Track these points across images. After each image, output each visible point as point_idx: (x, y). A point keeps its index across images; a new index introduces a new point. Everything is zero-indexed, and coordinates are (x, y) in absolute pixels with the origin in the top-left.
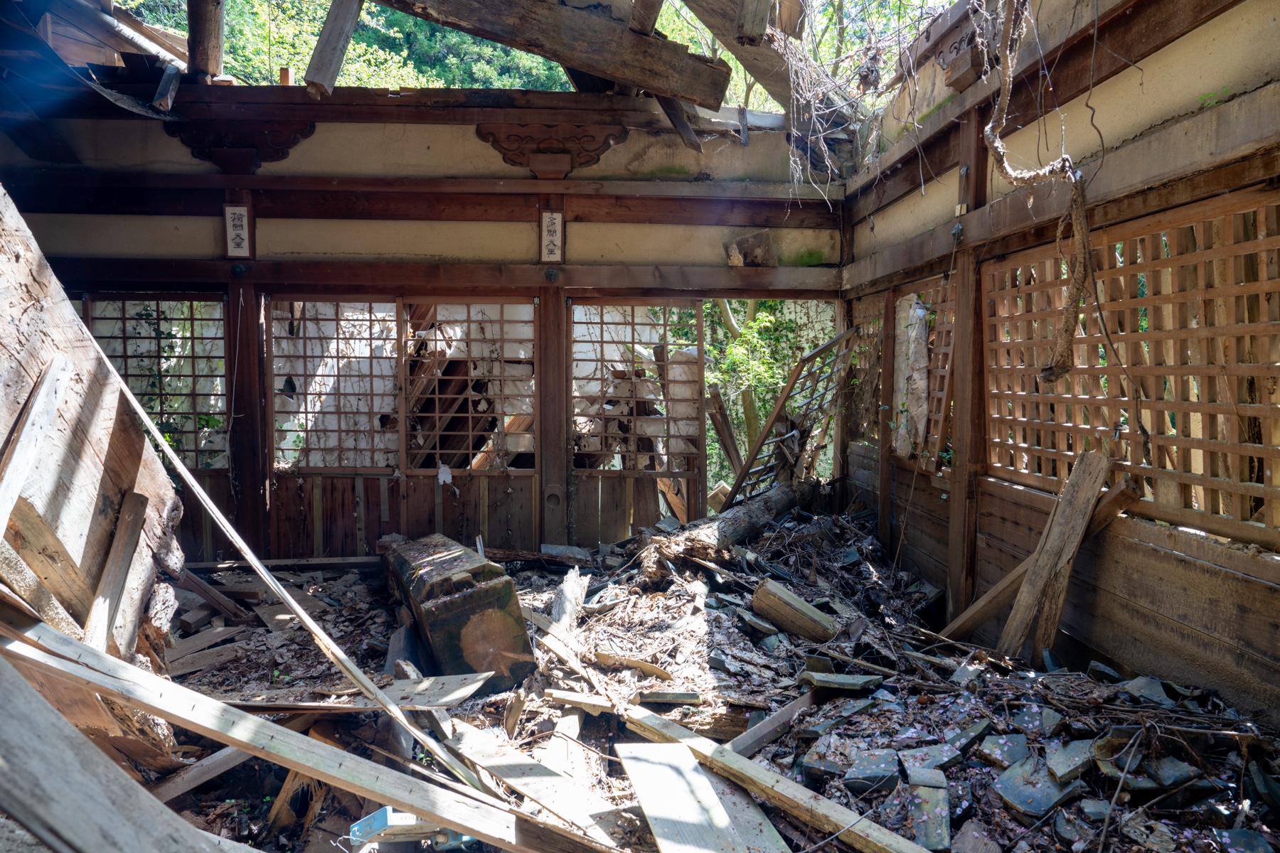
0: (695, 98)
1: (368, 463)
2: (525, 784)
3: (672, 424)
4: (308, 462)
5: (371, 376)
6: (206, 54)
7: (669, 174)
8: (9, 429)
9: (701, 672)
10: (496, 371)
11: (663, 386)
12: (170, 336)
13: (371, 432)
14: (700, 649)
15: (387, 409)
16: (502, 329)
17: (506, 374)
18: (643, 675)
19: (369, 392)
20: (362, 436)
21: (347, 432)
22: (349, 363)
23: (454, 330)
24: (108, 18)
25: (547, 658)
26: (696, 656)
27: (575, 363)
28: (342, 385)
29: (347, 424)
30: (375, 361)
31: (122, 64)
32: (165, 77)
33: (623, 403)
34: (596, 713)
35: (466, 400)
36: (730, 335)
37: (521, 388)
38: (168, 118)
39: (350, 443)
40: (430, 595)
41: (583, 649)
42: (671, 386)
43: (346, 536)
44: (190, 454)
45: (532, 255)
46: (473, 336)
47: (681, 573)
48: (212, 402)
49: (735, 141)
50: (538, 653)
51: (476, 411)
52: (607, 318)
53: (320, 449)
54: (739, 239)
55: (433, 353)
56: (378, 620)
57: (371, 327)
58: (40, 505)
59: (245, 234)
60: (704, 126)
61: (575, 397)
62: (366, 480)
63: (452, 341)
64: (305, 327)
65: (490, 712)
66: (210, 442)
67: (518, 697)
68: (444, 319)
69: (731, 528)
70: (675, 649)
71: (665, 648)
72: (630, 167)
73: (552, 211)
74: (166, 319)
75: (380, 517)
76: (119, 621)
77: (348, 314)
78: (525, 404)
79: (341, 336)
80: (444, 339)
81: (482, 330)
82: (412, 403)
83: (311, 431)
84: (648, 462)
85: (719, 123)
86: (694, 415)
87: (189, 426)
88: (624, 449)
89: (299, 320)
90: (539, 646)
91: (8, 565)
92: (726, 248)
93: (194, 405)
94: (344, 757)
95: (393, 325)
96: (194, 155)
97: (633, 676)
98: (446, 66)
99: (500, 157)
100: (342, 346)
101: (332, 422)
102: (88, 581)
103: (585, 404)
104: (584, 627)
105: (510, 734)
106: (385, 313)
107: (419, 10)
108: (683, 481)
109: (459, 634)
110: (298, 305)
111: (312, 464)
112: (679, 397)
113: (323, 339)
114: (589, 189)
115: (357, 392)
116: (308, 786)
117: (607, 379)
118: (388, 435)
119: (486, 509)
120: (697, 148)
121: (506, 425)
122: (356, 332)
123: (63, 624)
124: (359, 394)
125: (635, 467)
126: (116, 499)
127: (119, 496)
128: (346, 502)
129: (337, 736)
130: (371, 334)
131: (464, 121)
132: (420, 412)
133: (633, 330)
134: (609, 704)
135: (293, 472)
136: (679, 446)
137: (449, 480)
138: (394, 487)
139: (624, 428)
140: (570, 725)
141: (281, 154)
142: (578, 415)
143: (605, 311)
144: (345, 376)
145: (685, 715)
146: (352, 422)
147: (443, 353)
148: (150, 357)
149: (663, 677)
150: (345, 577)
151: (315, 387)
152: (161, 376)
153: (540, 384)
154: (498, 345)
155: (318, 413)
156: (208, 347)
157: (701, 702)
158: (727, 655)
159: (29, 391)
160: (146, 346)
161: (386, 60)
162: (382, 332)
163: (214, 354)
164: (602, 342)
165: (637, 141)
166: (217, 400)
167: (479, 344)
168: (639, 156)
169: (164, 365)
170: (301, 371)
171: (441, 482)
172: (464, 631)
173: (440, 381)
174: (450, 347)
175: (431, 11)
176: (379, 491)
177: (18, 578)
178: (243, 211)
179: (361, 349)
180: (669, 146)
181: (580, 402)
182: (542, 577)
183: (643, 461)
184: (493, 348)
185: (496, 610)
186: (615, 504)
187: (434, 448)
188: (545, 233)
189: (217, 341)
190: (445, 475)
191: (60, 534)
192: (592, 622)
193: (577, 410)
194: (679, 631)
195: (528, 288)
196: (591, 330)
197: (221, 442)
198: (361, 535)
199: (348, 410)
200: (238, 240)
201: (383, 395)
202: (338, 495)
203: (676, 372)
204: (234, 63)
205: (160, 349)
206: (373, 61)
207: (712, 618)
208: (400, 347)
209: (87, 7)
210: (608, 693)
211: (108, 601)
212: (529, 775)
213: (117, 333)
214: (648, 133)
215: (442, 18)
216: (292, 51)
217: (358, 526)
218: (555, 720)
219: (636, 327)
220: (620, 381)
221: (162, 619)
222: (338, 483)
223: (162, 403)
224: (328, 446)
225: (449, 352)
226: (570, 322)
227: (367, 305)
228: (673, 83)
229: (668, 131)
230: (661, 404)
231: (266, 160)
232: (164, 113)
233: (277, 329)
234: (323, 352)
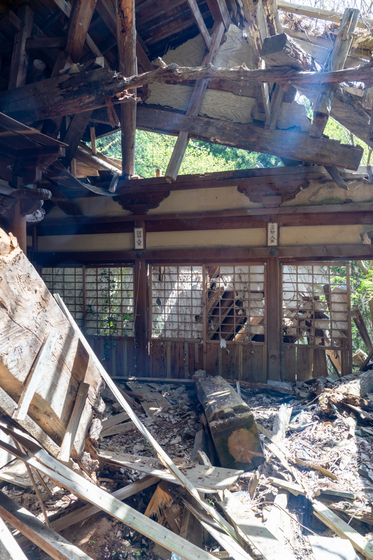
0: (344, 165)
1: (189, 337)
2: (259, 542)
3: (333, 323)
4: (165, 335)
5: (192, 298)
6: (128, 168)
7: (330, 201)
8: (31, 365)
9: (354, 478)
10: (247, 296)
11: (329, 305)
12: (114, 282)
13: (191, 323)
14: (353, 462)
15: (198, 313)
16: (249, 277)
17: (251, 298)
18: (322, 476)
19: (191, 305)
20: (188, 324)
21: (182, 322)
22: (183, 292)
23: (227, 278)
24: (94, 157)
25: (270, 456)
26: (351, 466)
27: (284, 293)
28: (180, 302)
29: (182, 319)
30: (193, 292)
31: (98, 175)
32: (113, 178)
33: (308, 312)
34: (296, 495)
35: (232, 310)
36: (361, 270)
37: (258, 304)
38: (114, 195)
39: (182, 327)
40: (214, 419)
41: (289, 455)
42: (333, 305)
43: (180, 368)
44: (120, 330)
45: (263, 243)
46: (236, 280)
47: (341, 412)
48: (128, 309)
49: (365, 182)
50: (266, 452)
51: (238, 315)
52: (299, 272)
53: (170, 330)
54: (368, 231)
55: (218, 288)
56: (192, 417)
57: (192, 277)
58: (44, 395)
59: (142, 239)
60: (348, 177)
61: (284, 309)
62: (189, 344)
63: (227, 283)
64: (165, 277)
65: (242, 483)
66: (127, 326)
67: (256, 476)
68: (223, 273)
69: (367, 383)
70: (339, 460)
71: (334, 459)
72: (311, 199)
73: (273, 222)
74: (112, 275)
75: (195, 361)
76: (77, 439)
77: (183, 271)
78: (260, 312)
79: (179, 281)
80: (223, 282)
81: (240, 278)
82: (209, 310)
83: (167, 322)
84: (321, 342)
85: (357, 175)
86: (345, 319)
87: (120, 319)
88: (309, 335)
89: (163, 274)
90: (266, 448)
91: (29, 425)
92: (362, 236)
93: (121, 310)
94: (167, 532)
95: (201, 276)
96: (123, 208)
97: (316, 474)
98: (226, 152)
99: (248, 199)
100: (180, 285)
101: (175, 318)
102: (64, 424)
103: (289, 312)
104: (289, 438)
105: (251, 496)
106: (198, 270)
107: (212, 140)
108: (339, 353)
109: (227, 440)
110: (162, 268)
111: (167, 336)
112: (337, 310)
113: (172, 282)
114: (290, 211)
115: (186, 305)
116: (156, 514)
117: (300, 301)
118: (199, 325)
119: (242, 360)
120: (345, 188)
121: (251, 320)
122: (185, 279)
123: (52, 446)
124: (186, 306)
125: (314, 343)
126: (76, 386)
127: (78, 385)
128: (181, 353)
129: (170, 490)
130: (192, 280)
131: (232, 185)
132: (212, 314)
133: (313, 277)
134: (303, 491)
135: (159, 339)
136: (336, 334)
137: (225, 346)
138: (201, 348)
139: (308, 324)
140: (282, 500)
141: (156, 205)
142: (285, 317)
143: (298, 268)
144: (181, 298)
145: (346, 507)
146: (183, 318)
147: (223, 288)
148: (106, 290)
149: (333, 478)
150: (179, 388)
151: (168, 303)
152: (109, 298)
153: (268, 302)
154: (247, 284)
155: (170, 314)
156: (127, 286)
157: (355, 498)
158: (369, 469)
159: (40, 347)
160: (104, 286)
161: (201, 154)
162: (197, 279)
163: (129, 289)
164: (297, 283)
165: (314, 187)
166: (130, 308)
167: (239, 284)
168: (315, 194)
169: (111, 294)
170: (163, 296)
171: (221, 347)
172: (229, 439)
173: (221, 301)
174: (226, 285)
175: (218, 140)
176: (194, 349)
177: (33, 430)
178: (141, 230)
179: (188, 287)
180: (330, 188)
181: (286, 311)
182: (268, 397)
183: (318, 341)
184: (245, 286)
185: (245, 429)
186: (305, 362)
187: (218, 330)
188: (269, 233)
189: (130, 284)
190: (223, 343)
191: (52, 406)
192: (293, 435)
193: (285, 315)
194: (341, 449)
195: (262, 258)
196: (292, 277)
197: (131, 326)
198: (186, 368)
199: (182, 313)
200: (139, 242)
201: (197, 307)
202: (177, 350)
203: (335, 298)
204: (143, 162)
205: (109, 287)
206: (196, 155)
207: (359, 442)
208: (204, 285)
209: (87, 154)
210: (302, 483)
211: (71, 434)
212: (260, 536)
213: (95, 281)
214: (320, 182)
215: (222, 142)
216: (165, 154)
217: (185, 364)
218: (275, 494)
219: (314, 276)
220: (306, 302)
221: (95, 435)
222: (178, 345)
223: (110, 309)
224: (173, 329)
225: (225, 288)
226: (281, 274)
227: (190, 267)
228: (334, 159)
229: (330, 181)
230: (327, 313)
231: (150, 208)
232: (113, 193)
233: (154, 278)
234: (172, 288)
